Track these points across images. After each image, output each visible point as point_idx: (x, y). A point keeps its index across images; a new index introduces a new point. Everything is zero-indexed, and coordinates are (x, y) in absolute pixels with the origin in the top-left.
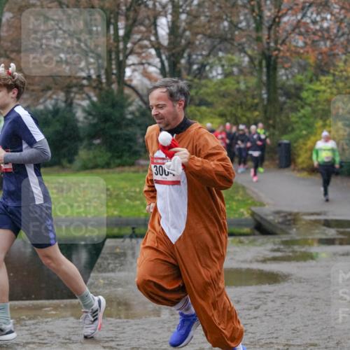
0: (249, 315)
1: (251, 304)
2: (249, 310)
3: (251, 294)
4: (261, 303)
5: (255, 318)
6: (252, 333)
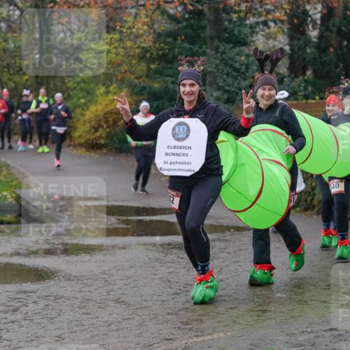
0: (6, 318)
1: (9, 306)
3: (10, 293)
4: (20, 304)
5: (13, 322)
6: (8, 340)
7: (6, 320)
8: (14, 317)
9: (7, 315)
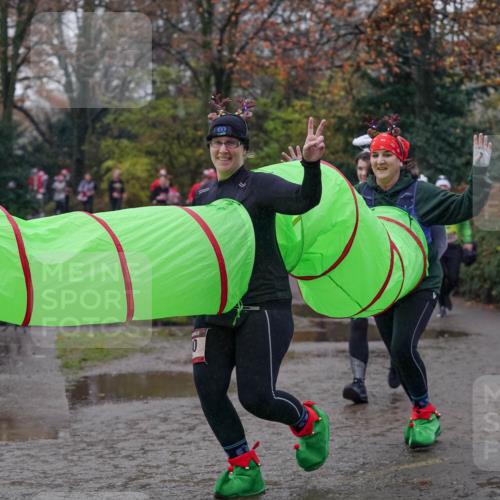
0: (180, 438)
1: (183, 424)
2: (181, 431)
3: (185, 409)
4: (197, 421)
5: (189, 443)
6: (183, 464)
7: (184, 441)
8: (190, 437)
9: (182, 435)
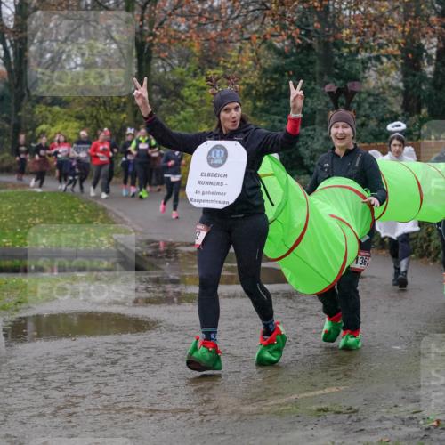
1: (107, 359)
2: (105, 365)
3: (108, 345)
4: (120, 356)
5: (112, 375)
7: (105, 374)
8: (112, 370)
9: (105, 368)
